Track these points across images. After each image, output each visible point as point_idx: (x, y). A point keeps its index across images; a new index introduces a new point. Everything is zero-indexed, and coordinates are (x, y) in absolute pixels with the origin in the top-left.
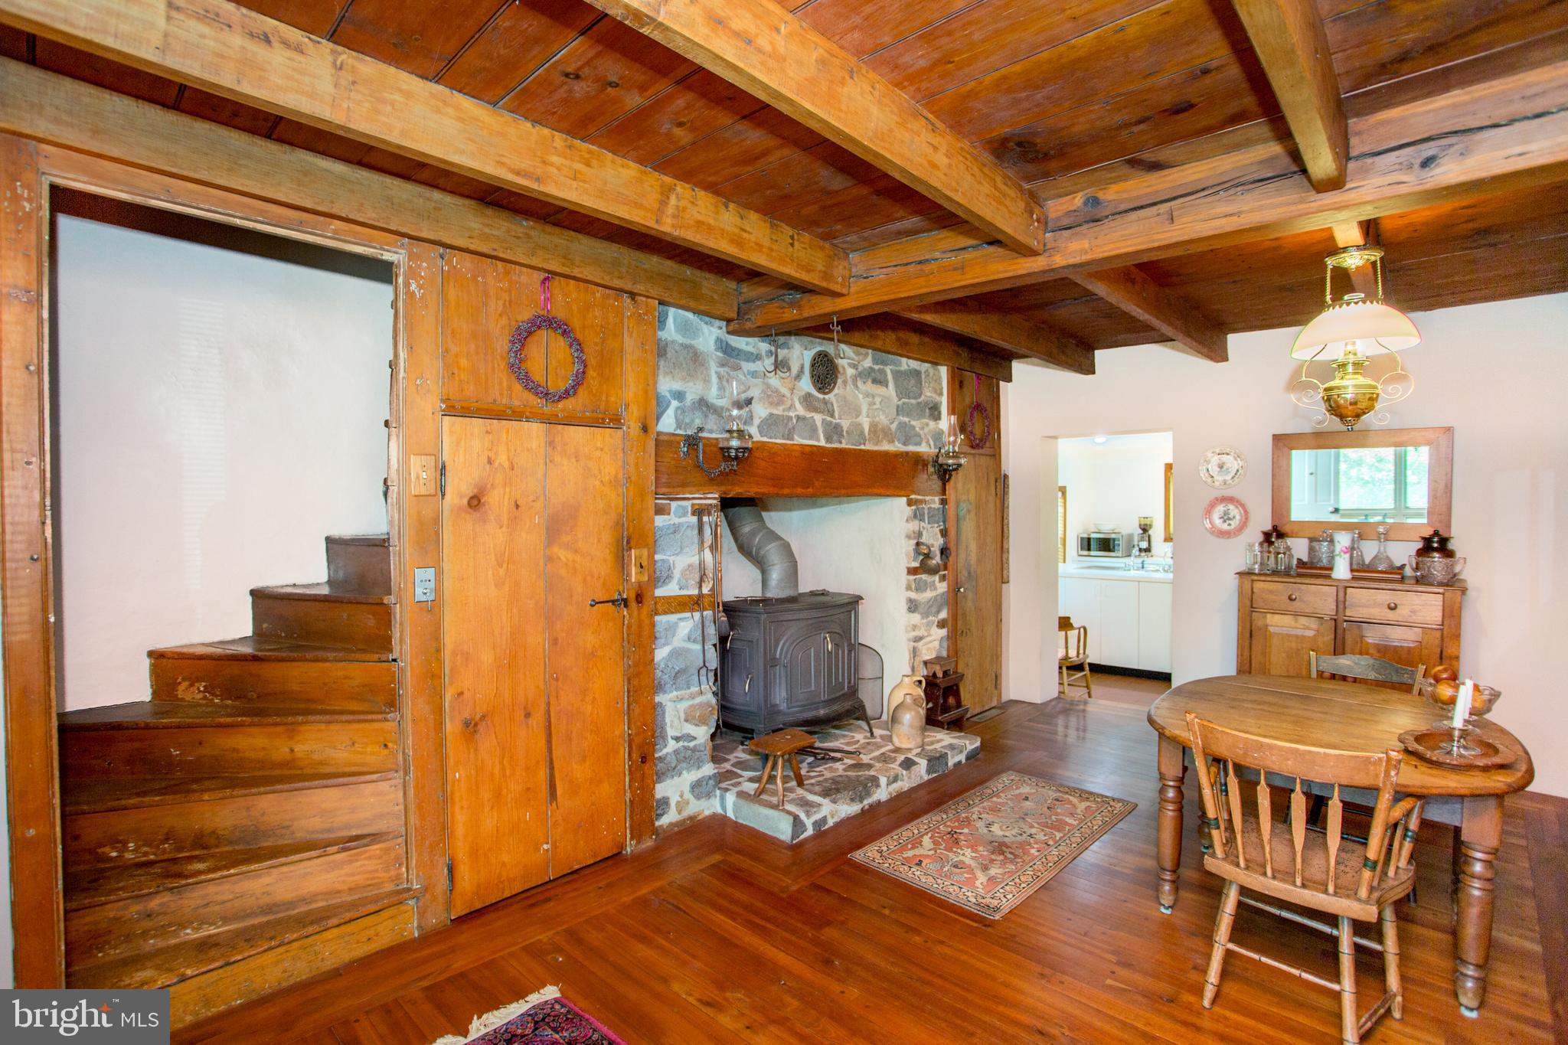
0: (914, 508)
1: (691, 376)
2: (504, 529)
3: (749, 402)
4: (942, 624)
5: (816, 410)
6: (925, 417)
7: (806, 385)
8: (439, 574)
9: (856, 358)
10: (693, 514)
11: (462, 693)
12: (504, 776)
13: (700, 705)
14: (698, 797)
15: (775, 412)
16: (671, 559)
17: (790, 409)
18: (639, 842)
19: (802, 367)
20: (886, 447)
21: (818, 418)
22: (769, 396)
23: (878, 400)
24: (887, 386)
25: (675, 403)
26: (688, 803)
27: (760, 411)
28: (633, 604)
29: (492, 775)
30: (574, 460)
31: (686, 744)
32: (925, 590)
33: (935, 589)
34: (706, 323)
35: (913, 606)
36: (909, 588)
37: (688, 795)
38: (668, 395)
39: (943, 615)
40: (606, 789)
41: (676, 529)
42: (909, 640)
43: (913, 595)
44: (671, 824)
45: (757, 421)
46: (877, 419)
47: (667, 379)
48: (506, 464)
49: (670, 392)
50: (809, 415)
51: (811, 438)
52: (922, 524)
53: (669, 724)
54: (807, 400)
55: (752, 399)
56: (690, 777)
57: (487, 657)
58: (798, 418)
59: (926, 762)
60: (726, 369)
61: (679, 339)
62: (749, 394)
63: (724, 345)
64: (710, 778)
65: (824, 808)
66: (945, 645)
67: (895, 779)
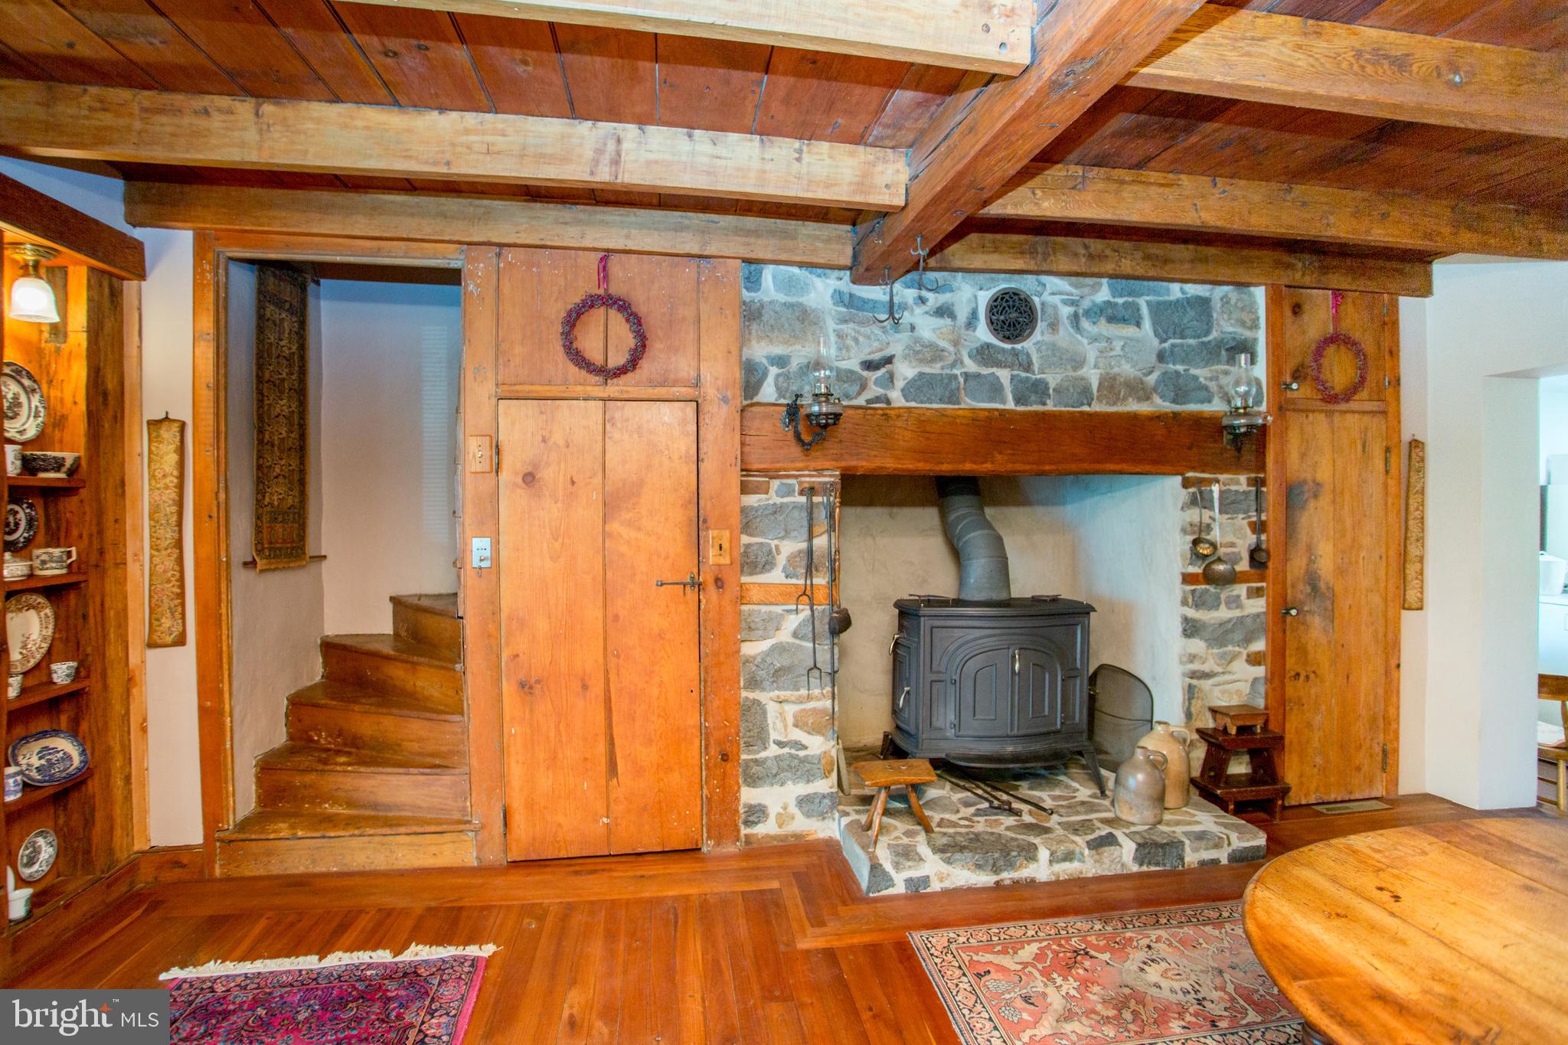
0: (1192, 490)
1: (795, 338)
2: (559, 505)
3: (889, 360)
4: (1254, 660)
5: (999, 364)
6: (1219, 362)
7: (983, 334)
8: (496, 544)
9: (1074, 291)
10: (801, 493)
11: (517, 655)
12: (560, 741)
13: (814, 711)
14: (808, 815)
15: (927, 370)
16: (773, 543)
17: (953, 365)
18: (718, 844)
19: (974, 314)
20: (1133, 406)
21: (1004, 375)
22: (917, 353)
23: (1118, 345)
24: (1138, 325)
25: (774, 371)
26: (793, 818)
27: (905, 371)
28: (711, 588)
29: (548, 738)
30: (635, 436)
31: (793, 751)
32: (1217, 607)
33: (1240, 606)
34: (819, 276)
35: (1191, 629)
36: (1184, 603)
37: (793, 809)
38: (765, 361)
39: (1260, 645)
40: (676, 780)
41: (778, 510)
42: (1184, 675)
43: (1191, 613)
44: (767, 836)
45: (900, 384)
46: (1116, 370)
47: (763, 344)
48: (561, 442)
49: (767, 357)
50: (985, 371)
51: (992, 400)
52: (1206, 513)
53: (771, 726)
54: (984, 354)
55: (894, 356)
56: (797, 789)
57: (542, 625)
58: (966, 376)
59: (1134, 846)
60: (851, 325)
61: (782, 298)
62: (888, 352)
63: (846, 299)
64: (824, 797)
65: (927, 865)
66: (1262, 689)
67: (1069, 857)
